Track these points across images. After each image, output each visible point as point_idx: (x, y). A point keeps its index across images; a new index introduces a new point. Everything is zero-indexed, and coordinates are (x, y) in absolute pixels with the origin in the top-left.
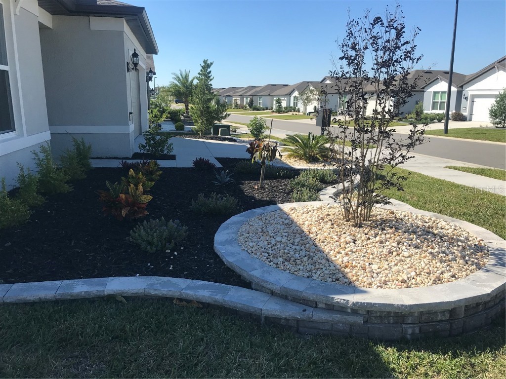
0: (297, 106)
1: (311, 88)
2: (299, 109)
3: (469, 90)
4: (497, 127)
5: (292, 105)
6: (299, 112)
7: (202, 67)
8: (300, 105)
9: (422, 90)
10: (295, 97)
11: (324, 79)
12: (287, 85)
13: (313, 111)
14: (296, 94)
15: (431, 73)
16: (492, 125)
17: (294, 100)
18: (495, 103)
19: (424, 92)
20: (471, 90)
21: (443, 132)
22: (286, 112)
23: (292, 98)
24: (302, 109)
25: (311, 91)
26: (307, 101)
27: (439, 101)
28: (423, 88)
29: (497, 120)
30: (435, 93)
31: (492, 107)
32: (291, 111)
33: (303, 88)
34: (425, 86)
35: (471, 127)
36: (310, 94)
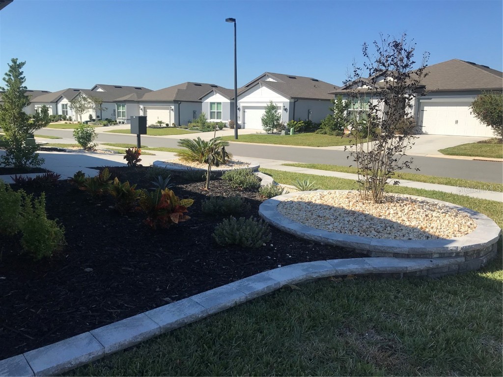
0: (67, 114)
1: (84, 96)
2: (70, 117)
3: (241, 102)
4: (269, 134)
5: (60, 113)
6: (71, 120)
7: (11, 67)
8: (71, 113)
9: (200, 101)
10: (63, 105)
11: (96, 87)
12: (46, 92)
13: (89, 120)
14: (65, 101)
15: (201, 85)
16: (265, 132)
17: (63, 108)
18: (265, 113)
19: (201, 102)
20: (242, 102)
21: (235, 137)
22: (56, 121)
23: (60, 106)
24: (74, 118)
25: (85, 99)
26: (81, 109)
27: (216, 111)
28: (201, 99)
29: (268, 127)
30: (212, 104)
31: (263, 117)
32: (61, 120)
33: (74, 95)
34: (203, 97)
35: (249, 133)
36: (83, 102)
